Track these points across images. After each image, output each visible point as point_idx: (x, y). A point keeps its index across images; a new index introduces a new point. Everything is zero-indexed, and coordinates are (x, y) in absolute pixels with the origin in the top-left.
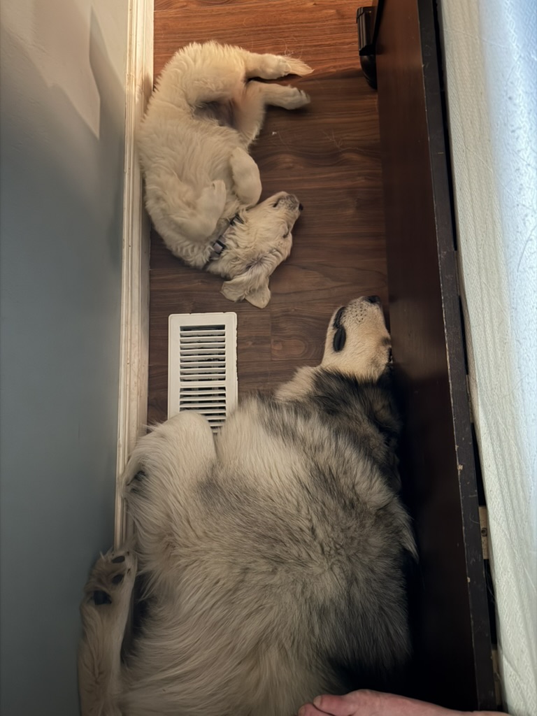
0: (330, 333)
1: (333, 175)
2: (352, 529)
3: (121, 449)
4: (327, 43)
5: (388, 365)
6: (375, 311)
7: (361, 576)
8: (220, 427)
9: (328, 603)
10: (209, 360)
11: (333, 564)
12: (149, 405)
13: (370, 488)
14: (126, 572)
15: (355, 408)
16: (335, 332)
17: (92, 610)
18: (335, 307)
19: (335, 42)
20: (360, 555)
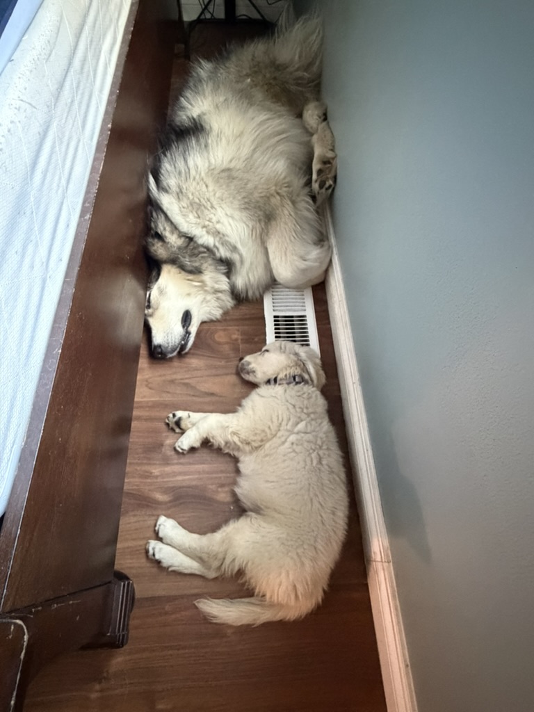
1: (180, 478)
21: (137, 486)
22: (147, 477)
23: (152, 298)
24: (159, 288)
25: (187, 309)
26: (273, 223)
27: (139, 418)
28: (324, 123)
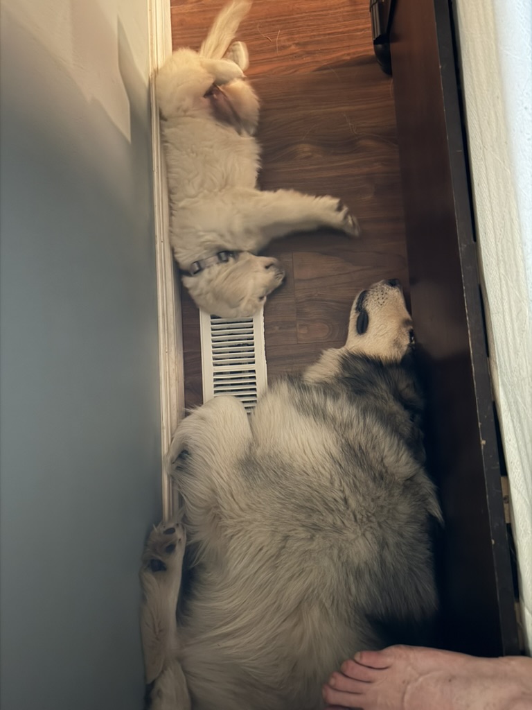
0: (353, 316)
2: (382, 498)
3: (165, 431)
4: (340, 30)
5: (410, 346)
6: (395, 294)
7: (391, 540)
8: (253, 407)
9: (363, 566)
10: (239, 345)
11: (366, 530)
12: (185, 388)
13: (398, 461)
14: (178, 541)
15: (381, 388)
16: (358, 315)
17: (149, 576)
18: (357, 291)
19: (347, 29)
20: (390, 522)
22: (386, 160)
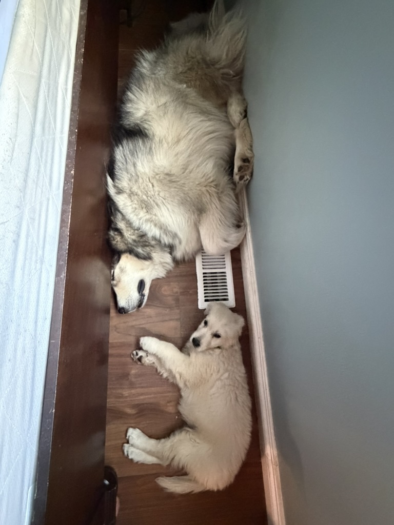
12: (241, 261)
18: (143, 310)
21: (114, 404)
22: (120, 397)
23: (115, 274)
24: (120, 268)
25: (142, 278)
26: (204, 215)
27: (112, 355)
28: (245, 119)
